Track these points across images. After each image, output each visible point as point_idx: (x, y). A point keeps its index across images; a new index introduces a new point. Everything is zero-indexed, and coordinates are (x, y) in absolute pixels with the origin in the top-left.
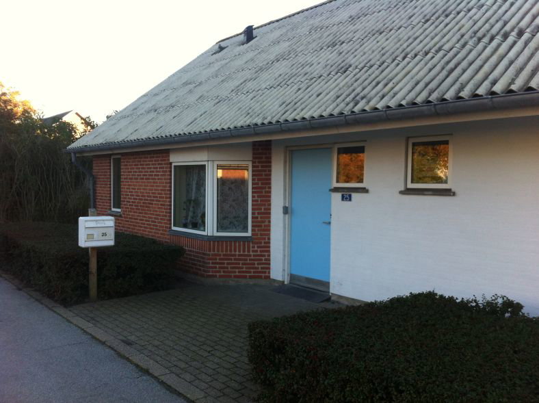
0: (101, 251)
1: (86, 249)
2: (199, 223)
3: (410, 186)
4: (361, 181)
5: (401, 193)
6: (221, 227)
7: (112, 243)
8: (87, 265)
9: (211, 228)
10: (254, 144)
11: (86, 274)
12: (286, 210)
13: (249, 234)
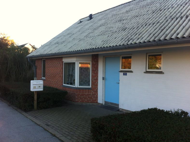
0: (38, 93)
1: (33, 92)
2: (73, 83)
3: (148, 70)
4: (130, 68)
5: (144, 73)
6: (80, 84)
7: (42, 90)
8: (33, 97)
9: (77, 84)
10: (92, 55)
11: (33, 100)
12: (103, 79)
13: (90, 87)
